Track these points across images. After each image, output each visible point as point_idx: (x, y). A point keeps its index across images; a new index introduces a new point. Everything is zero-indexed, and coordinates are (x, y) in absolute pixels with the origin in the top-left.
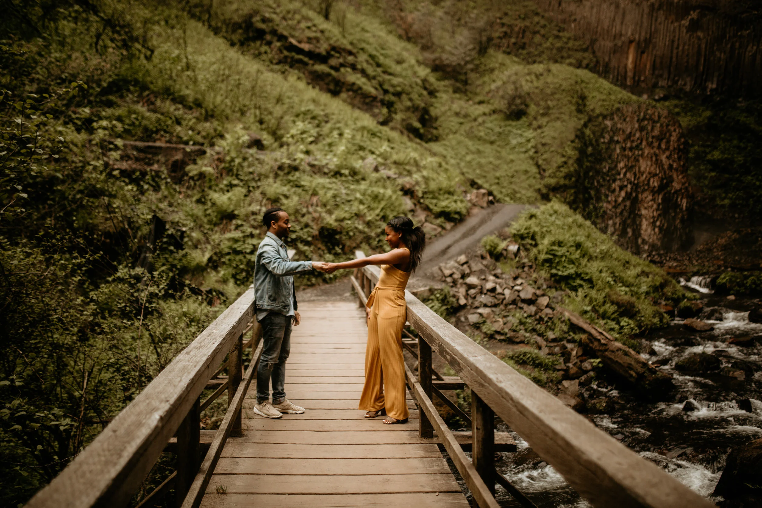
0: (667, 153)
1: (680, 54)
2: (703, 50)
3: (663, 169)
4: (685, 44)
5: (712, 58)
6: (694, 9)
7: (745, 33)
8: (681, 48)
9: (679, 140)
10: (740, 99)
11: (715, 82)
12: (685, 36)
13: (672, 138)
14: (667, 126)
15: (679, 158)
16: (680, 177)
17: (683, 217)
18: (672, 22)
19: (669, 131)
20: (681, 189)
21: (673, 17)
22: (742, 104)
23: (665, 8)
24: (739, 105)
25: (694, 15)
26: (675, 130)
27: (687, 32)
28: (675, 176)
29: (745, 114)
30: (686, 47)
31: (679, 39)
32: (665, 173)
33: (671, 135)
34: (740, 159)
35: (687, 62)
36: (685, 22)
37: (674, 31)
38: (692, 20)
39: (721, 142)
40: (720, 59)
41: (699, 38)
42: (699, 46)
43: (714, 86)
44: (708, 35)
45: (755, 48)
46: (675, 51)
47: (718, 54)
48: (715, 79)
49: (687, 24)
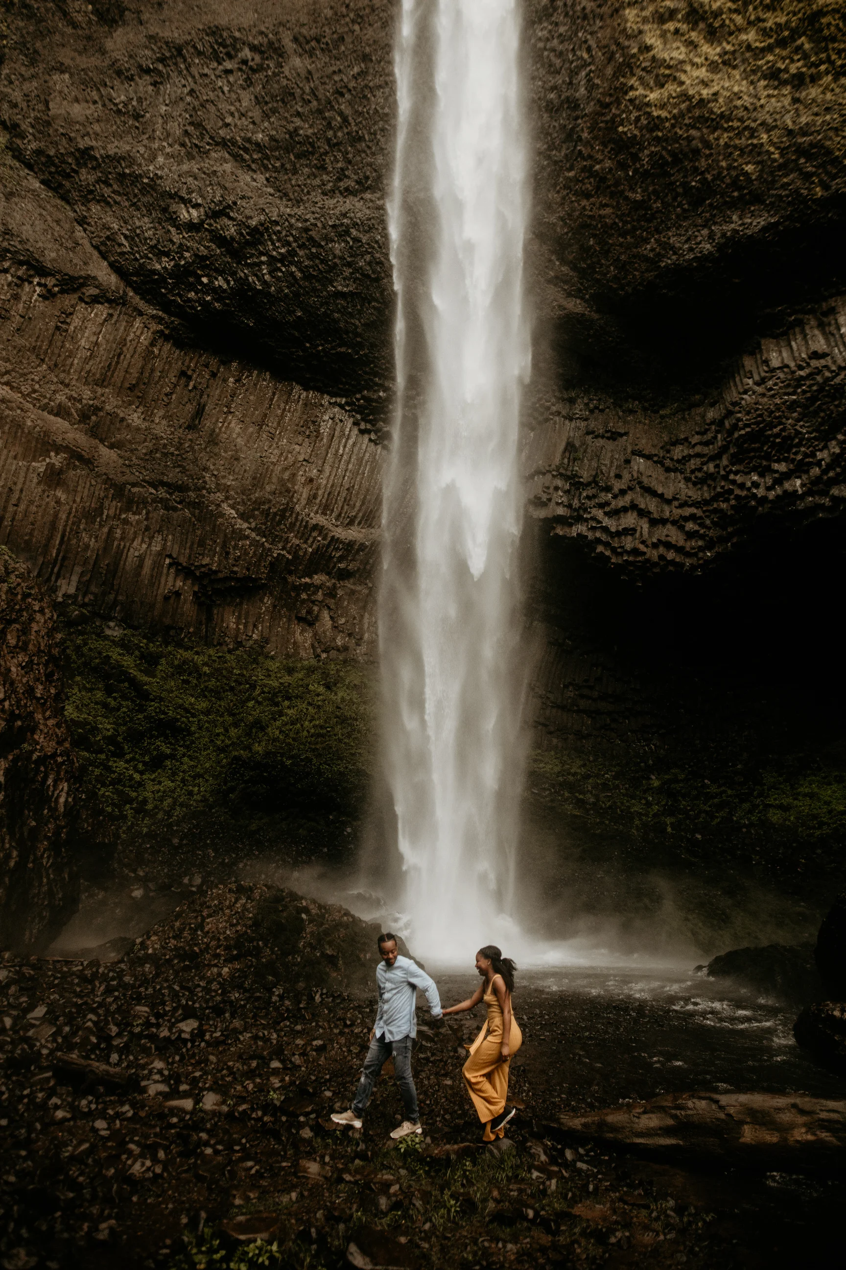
0: (22, 658)
1: (19, 516)
2: (62, 522)
3: (14, 691)
4: (31, 502)
5: (74, 541)
6: (58, 449)
7: (133, 518)
8: (22, 507)
9: (50, 633)
10: (112, 624)
11: (74, 584)
12: (35, 490)
13: (35, 627)
14: (26, 596)
15: (49, 676)
16: (51, 722)
17: (57, 833)
18: (15, 458)
19: (29, 607)
20: (54, 755)
21: (18, 449)
22: (114, 631)
23: (6, 428)
24: (108, 632)
25: (56, 460)
26: (42, 611)
27: (39, 483)
28: (38, 716)
29: (118, 650)
30: (34, 509)
31: (21, 491)
32: (18, 701)
33: (31, 619)
34: (107, 726)
35: (31, 534)
36: (40, 466)
37: (16, 473)
38: (51, 466)
39: (76, 690)
40: (87, 546)
41: (58, 502)
42: (56, 516)
43: (72, 590)
44: (74, 501)
45: (144, 546)
46: (11, 509)
47: (85, 537)
48: (75, 578)
49: (42, 470)
